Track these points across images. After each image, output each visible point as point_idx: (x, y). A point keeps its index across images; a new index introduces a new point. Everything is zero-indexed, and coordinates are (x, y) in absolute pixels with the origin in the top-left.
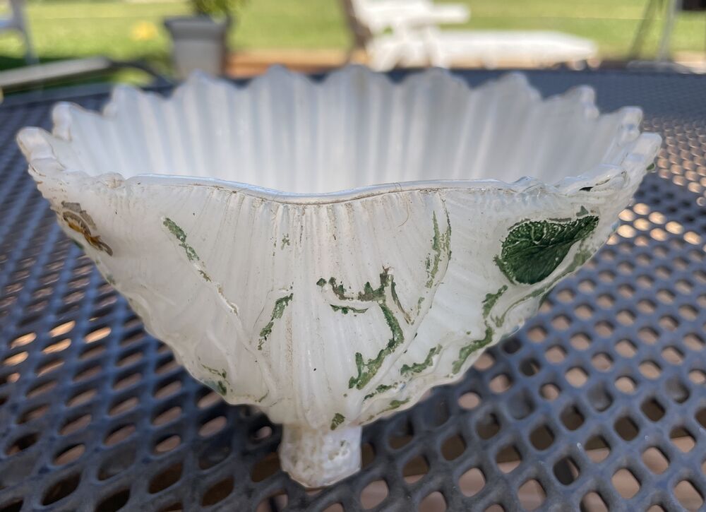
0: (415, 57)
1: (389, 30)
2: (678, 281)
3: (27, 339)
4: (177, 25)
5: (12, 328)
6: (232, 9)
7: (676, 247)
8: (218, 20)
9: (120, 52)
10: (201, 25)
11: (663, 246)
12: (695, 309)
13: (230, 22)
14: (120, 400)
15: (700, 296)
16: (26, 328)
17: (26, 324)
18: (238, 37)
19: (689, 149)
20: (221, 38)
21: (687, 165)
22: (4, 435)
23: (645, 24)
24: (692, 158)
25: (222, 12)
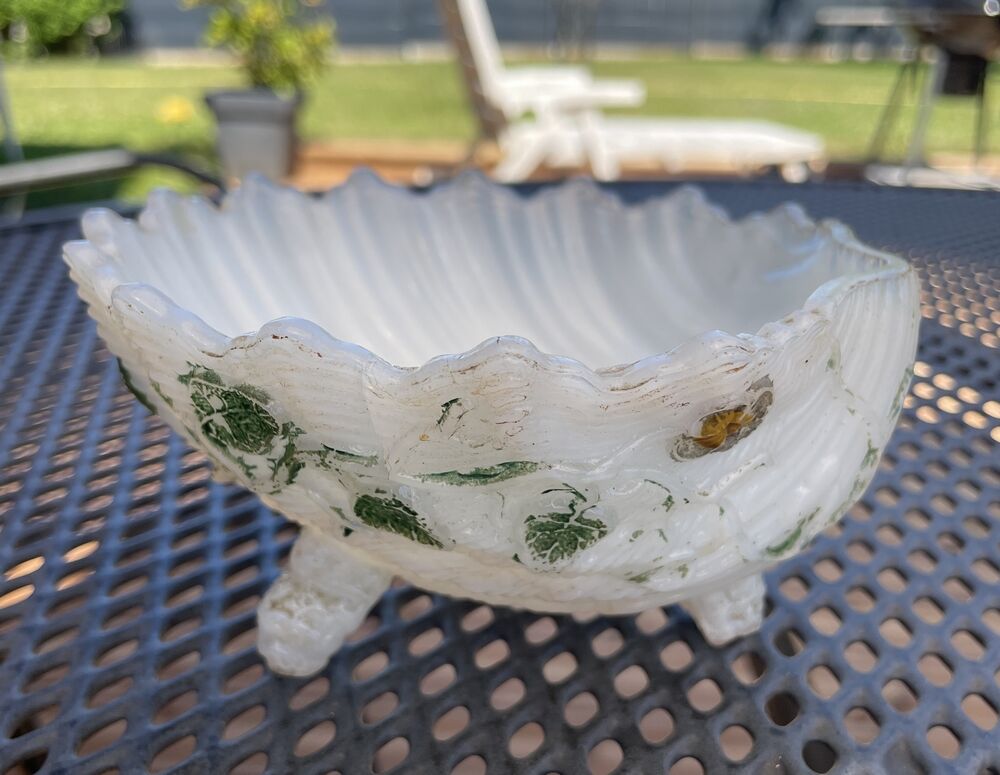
0: (567, 154)
1: (529, 115)
2: (960, 482)
3: (33, 566)
4: (224, 102)
5: (8, 551)
6: (304, 80)
7: (953, 432)
8: (284, 95)
9: (142, 139)
10: (259, 102)
11: (937, 433)
12: (984, 523)
13: (300, 99)
14: (171, 657)
15: (992, 503)
16: (28, 550)
17: (29, 543)
18: (311, 121)
19: (963, 292)
20: (288, 120)
21: (962, 314)
22: (7, 708)
23: (891, 112)
24: (968, 305)
25: (289, 86)
